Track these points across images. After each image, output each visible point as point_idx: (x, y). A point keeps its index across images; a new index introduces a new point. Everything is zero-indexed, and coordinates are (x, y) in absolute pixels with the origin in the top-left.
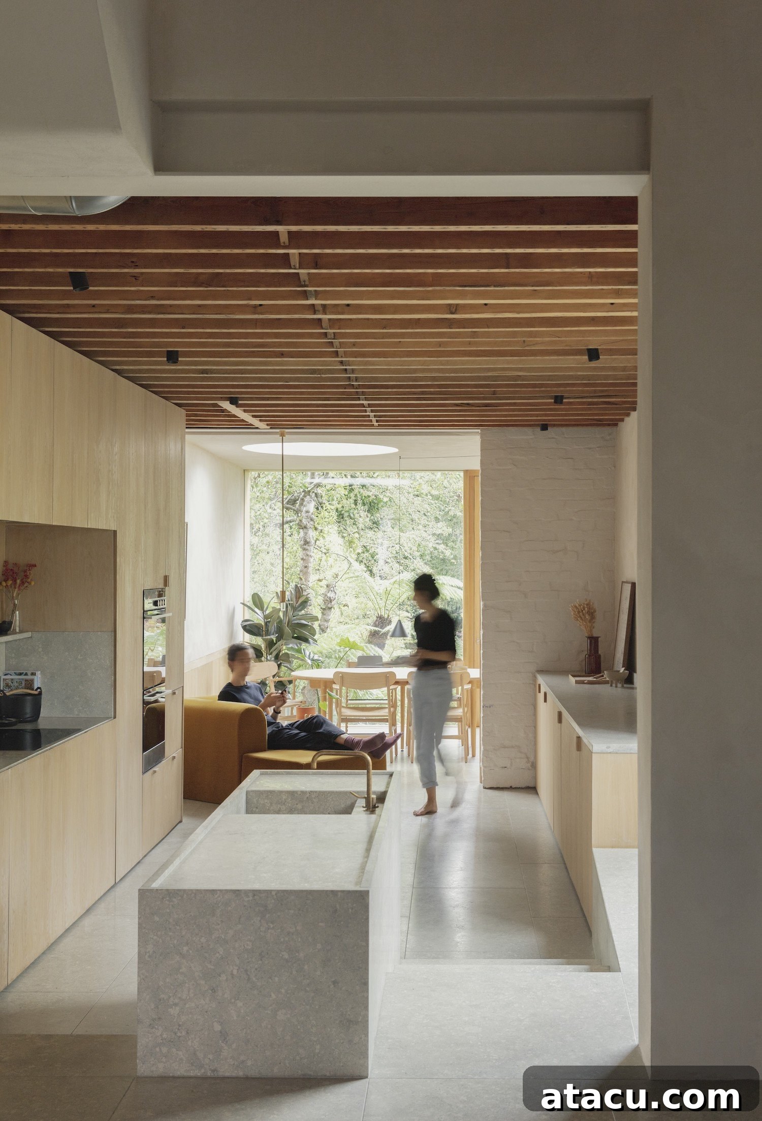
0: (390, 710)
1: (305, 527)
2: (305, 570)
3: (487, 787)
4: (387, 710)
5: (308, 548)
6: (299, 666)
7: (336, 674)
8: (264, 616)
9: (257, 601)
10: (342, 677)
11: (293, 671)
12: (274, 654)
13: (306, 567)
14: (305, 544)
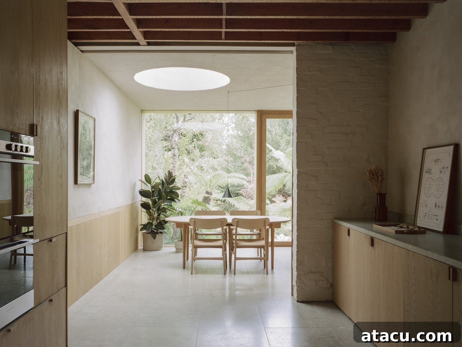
0: (223, 241)
1: (174, 148)
2: (174, 168)
3: (299, 301)
4: (221, 242)
5: (175, 158)
6: (171, 214)
7: (191, 219)
8: (152, 187)
9: (148, 179)
10: (195, 222)
11: (167, 217)
12: (157, 208)
13: (174, 167)
14: (174, 156)
